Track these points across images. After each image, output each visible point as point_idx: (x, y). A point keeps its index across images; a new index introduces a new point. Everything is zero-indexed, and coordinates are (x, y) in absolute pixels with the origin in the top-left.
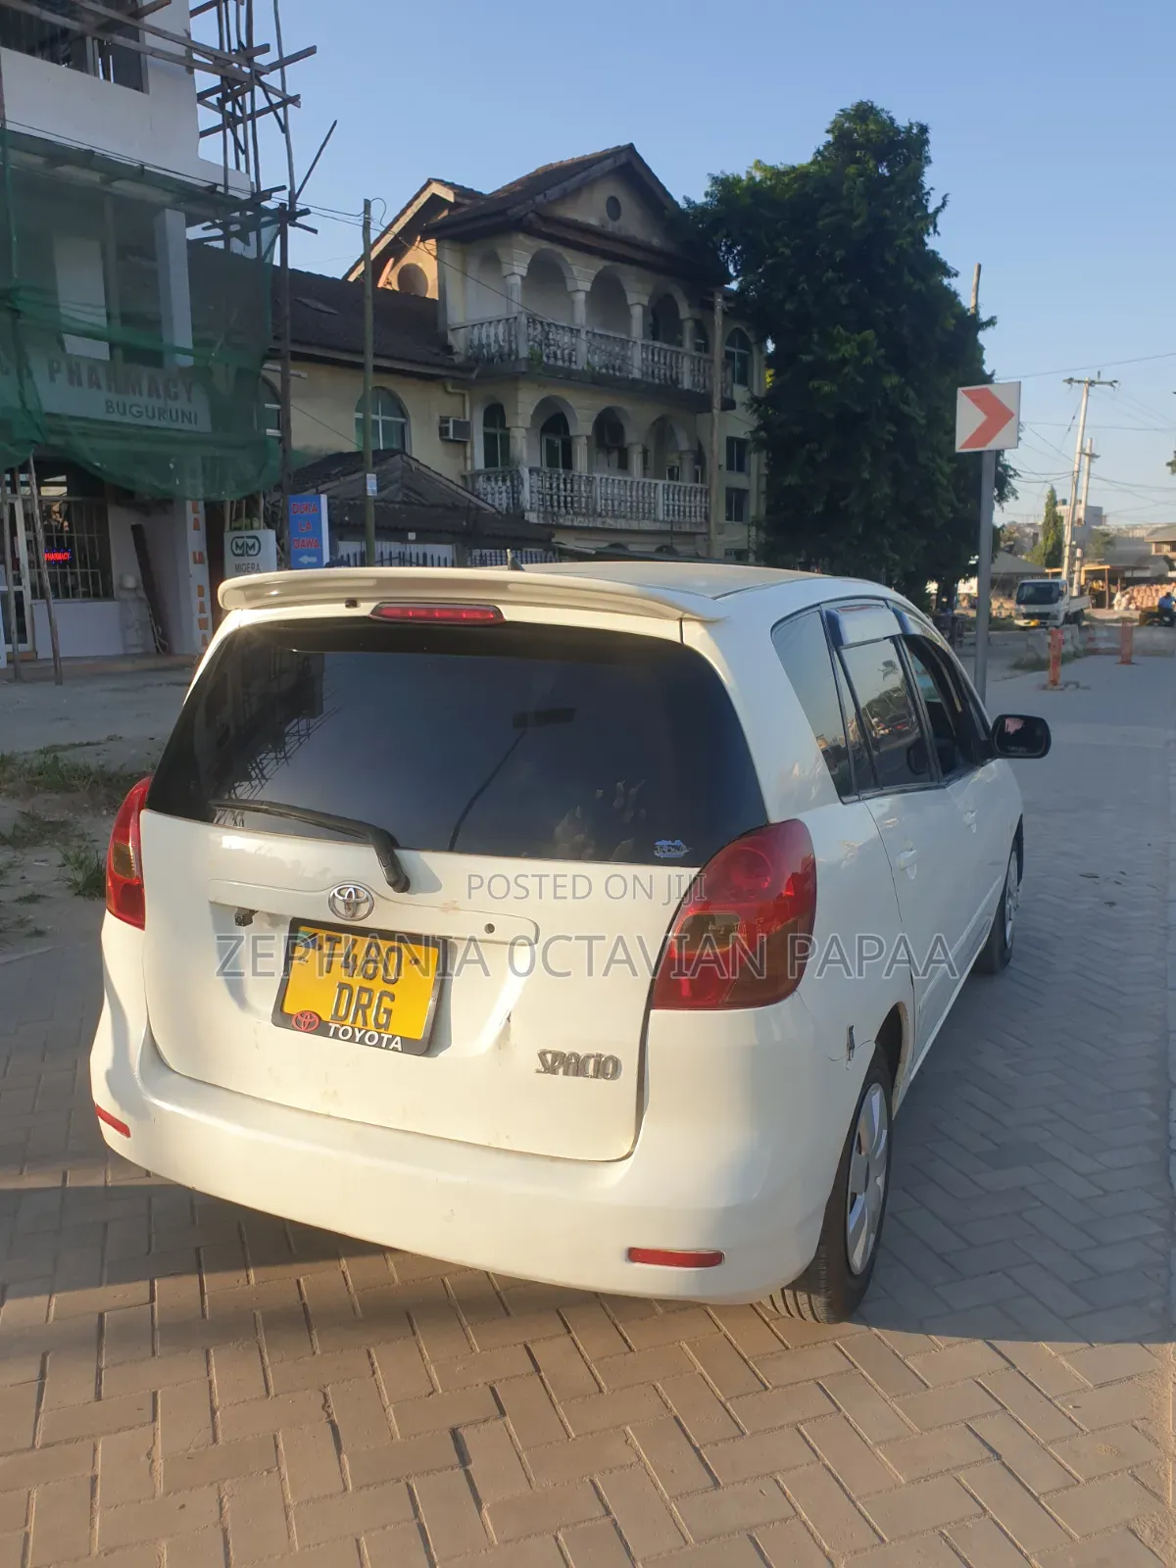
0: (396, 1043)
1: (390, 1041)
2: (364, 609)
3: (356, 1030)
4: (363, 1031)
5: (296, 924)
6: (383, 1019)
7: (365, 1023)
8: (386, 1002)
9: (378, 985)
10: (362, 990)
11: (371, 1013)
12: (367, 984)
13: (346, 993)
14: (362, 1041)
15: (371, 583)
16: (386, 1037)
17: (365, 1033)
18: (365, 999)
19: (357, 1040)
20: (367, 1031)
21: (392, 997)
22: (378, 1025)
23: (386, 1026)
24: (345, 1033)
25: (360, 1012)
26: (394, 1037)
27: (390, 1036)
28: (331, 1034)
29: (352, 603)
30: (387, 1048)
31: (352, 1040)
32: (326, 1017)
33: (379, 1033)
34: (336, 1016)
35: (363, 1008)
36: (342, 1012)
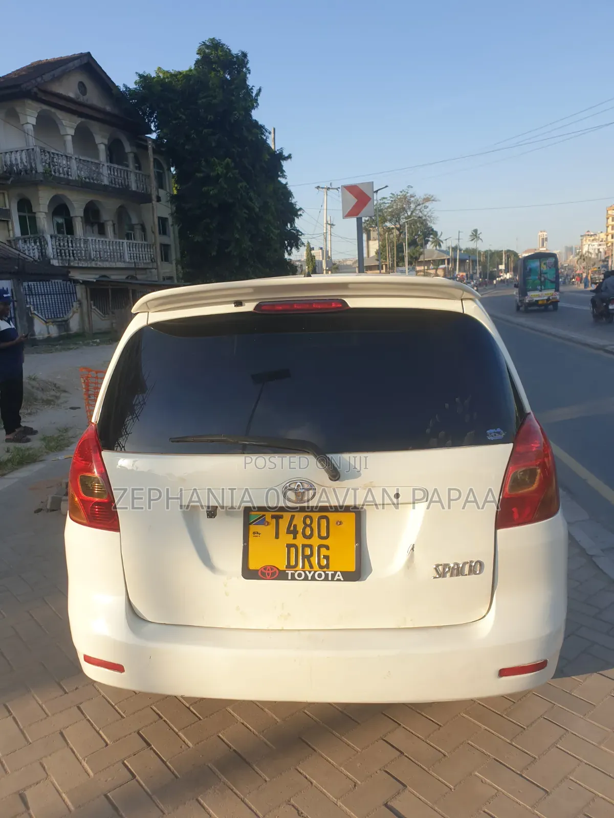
0: (339, 576)
1: (333, 576)
2: (249, 307)
3: (307, 572)
4: (312, 573)
5: (247, 511)
6: (324, 562)
7: (311, 567)
8: (324, 551)
9: (315, 541)
10: (304, 546)
11: (315, 560)
12: (307, 542)
13: (293, 550)
14: (313, 579)
15: (251, 290)
16: (330, 573)
17: (314, 574)
18: (308, 551)
19: (310, 578)
20: (315, 572)
21: (327, 548)
22: (321, 567)
23: (327, 566)
24: (300, 575)
25: (306, 560)
26: (336, 572)
27: (333, 572)
28: (290, 578)
29: (239, 304)
30: (332, 580)
31: (306, 579)
32: (282, 567)
33: (324, 572)
34: (289, 566)
35: (306, 558)
36: (293, 563)
